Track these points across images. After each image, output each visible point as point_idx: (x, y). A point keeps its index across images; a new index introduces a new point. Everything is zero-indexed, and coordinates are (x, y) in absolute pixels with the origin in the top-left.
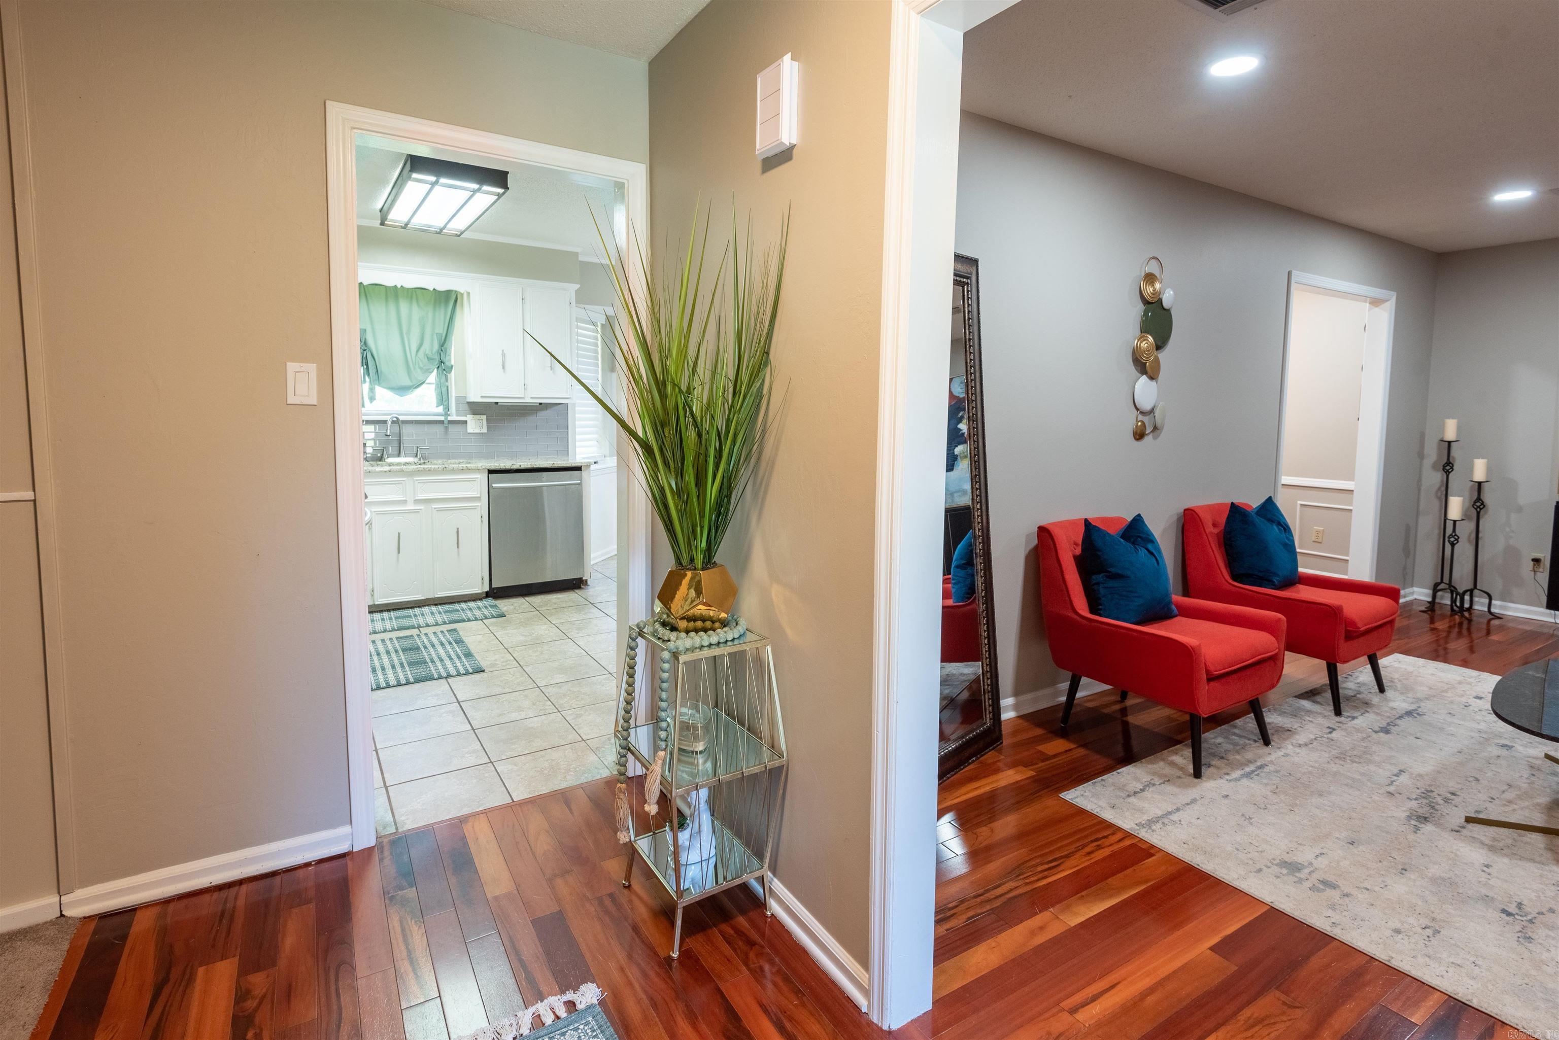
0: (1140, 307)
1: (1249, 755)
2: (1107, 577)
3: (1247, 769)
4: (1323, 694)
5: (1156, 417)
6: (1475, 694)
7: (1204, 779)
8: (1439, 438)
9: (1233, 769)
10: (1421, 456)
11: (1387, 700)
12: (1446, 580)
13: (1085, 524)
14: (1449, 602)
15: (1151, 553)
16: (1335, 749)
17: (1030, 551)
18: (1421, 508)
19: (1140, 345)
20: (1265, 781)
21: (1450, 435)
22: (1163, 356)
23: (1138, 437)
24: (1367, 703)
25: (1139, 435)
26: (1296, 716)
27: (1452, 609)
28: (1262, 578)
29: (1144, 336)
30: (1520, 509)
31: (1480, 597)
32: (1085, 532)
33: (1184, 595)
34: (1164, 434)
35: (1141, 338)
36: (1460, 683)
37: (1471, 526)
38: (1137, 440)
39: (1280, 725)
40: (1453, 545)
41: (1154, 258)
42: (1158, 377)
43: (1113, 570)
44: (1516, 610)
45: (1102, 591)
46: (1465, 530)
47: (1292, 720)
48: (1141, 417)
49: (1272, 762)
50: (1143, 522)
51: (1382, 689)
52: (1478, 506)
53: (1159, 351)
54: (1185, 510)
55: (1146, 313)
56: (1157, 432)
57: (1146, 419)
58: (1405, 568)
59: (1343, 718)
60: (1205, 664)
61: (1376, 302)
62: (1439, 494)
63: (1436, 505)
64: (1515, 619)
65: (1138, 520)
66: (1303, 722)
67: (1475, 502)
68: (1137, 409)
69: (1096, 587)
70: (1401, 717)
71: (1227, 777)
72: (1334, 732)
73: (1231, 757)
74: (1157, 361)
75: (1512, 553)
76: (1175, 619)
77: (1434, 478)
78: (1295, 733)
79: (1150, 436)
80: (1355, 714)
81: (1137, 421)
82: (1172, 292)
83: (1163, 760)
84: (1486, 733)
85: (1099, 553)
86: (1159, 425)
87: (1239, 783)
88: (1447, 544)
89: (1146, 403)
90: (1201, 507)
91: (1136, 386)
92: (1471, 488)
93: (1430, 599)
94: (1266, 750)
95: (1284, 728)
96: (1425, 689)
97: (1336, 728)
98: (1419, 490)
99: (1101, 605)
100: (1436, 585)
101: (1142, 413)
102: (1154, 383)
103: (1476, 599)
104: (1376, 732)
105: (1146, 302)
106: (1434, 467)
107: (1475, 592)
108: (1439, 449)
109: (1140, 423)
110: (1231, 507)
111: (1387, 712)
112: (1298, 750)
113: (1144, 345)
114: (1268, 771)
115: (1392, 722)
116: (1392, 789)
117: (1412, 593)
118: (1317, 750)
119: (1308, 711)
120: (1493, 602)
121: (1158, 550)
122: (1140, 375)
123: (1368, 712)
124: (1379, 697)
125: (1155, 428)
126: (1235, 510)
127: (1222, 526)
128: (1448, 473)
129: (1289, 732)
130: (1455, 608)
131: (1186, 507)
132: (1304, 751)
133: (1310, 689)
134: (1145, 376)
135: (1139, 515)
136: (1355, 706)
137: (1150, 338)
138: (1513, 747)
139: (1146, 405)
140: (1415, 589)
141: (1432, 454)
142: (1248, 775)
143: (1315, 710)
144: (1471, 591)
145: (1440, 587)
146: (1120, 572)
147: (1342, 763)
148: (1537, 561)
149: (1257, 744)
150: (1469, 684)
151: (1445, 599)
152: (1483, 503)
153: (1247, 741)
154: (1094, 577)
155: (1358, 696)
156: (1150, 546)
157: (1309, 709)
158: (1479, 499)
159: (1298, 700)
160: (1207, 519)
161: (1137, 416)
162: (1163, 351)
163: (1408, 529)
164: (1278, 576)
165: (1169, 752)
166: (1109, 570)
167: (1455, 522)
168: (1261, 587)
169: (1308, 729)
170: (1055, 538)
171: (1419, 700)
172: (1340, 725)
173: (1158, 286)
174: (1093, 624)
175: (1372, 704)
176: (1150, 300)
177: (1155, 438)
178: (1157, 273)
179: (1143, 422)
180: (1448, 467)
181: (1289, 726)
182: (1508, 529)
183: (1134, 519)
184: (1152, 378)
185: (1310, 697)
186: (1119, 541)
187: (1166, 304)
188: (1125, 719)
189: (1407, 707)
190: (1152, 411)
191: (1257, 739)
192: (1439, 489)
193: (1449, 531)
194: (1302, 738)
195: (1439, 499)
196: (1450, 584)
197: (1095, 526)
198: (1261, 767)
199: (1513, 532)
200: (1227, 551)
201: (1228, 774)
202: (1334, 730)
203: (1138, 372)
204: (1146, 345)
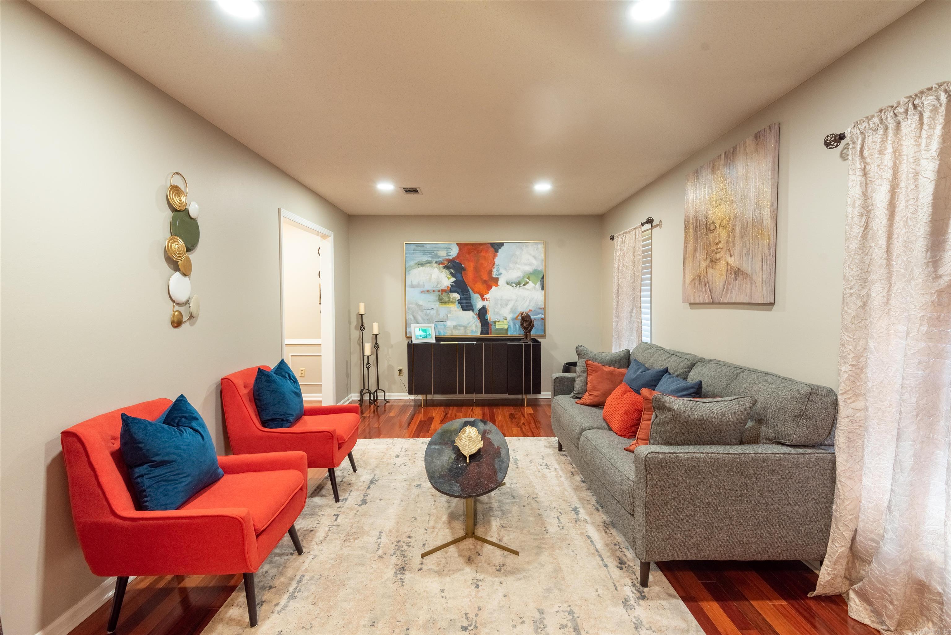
0: (169, 214)
1: (290, 572)
2: (151, 466)
3: (291, 589)
4: (326, 487)
5: (191, 307)
6: (395, 455)
7: (259, 623)
8: (357, 312)
9: (280, 596)
10: (350, 323)
11: (359, 477)
12: (366, 387)
13: (122, 418)
14: (368, 398)
15: (196, 431)
16: (342, 534)
17: (54, 461)
18: (352, 350)
19: (171, 246)
20: (306, 594)
21: (362, 311)
22: (193, 256)
23: (175, 325)
24: (350, 484)
25: (177, 323)
26: (313, 515)
27: (370, 403)
28: (282, 420)
29: (174, 238)
30: (392, 346)
31: (380, 393)
32: (123, 426)
33: (227, 453)
34: (199, 322)
35: (171, 239)
36: (387, 449)
37: (374, 357)
38: (175, 327)
39: (305, 529)
40: (368, 368)
41: (178, 174)
42: (190, 274)
43: (157, 459)
44: (395, 396)
45: (147, 482)
46: (372, 359)
47: (312, 519)
48: (177, 308)
49: (307, 570)
50: (186, 401)
51: (355, 470)
52: (376, 347)
53: (188, 253)
54: (222, 380)
55: (174, 219)
56: (193, 320)
57: (182, 309)
58: (347, 385)
59: (340, 502)
60: (254, 525)
61: (324, 237)
62: (359, 342)
63: (358, 348)
64: (395, 401)
65: (181, 401)
66: (319, 518)
67: (375, 345)
68: (174, 301)
69: (139, 480)
70: (369, 488)
71: (278, 608)
72: (339, 517)
73: (277, 583)
74: (188, 260)
75: (390, 367)
76: (221, 481)
77: (356, 334)
78: (316, 531)
79: (188, 323)
80: (346, 497)
81: (173, 311)
82: (197, 206)
83: (221, 620)
84: (408, 480)
85: (141, 445)
86: (194, 314)
87: (288, 609)
88: (365, 368)
89: (181, 295)
90: (233, 375)
91: (171, 281)
92: (372, 338)
93: (359, 399)
94: (301, 558)
95: (308, 530)
96: (374, 460)
97: (338, 513)
98: (350, 341)
99: (146, 496)
100: (362, 391)
101: (177, 304)
102: (186, 279)
103: (378, 394)
104: (360, 505)
105: (174, 210)
106: (356, 328)
107: (378, 391)
108: (357, 319)
109: (176, 313)
110: (258, 372)
111: (361, 486)
112: (321, 547)
113: (175, 246)
114: (306, 581)
115: (365, 493)
116: (380, 552)
117: (351, 397)
118: (332, 540)
119: (320, 506)
120: (386, 394)
121: (203, 426)
122: (174, 272)
123: (352, 491)
124: (354, 476)
125: (191, 317)
126: (262, 373)
127: (251, 386)
128: (362, 330)
129: (312, 533)
130: (371, 401)
131: (222, 377)
132: (324, 546)
133: (316, 486)
134: (178, 272)
135: (182, 396)
136: (344, 489)
137: (181, 242)
138: (421, 484)
139: (182, 298)
140: (352, 394)
141: (354, 322)
142: (292, 597)
143: (323, 503)
144: (376, 391)
145: (364, 392)
146: (166, 458)
147: (349, 544)
148: (400, 370)
149: (294, 556)
150: (391, 448)
151: (366, 397)
152: (378, 345)
153: (286, 558)
154: (137, 470)
155: (344, 479)
156: (194, 424)
157: (320, 504)
158: (376, 343)
159: (312, 498)
160: (239, 383)
161: (174, 307)
162: (194, 252)
163: (347, 362)
164: (292, 415)
165: (225, 607)
166: (153, 459)
167: (368, 356)
168: (282, 427)
169: (323, 523)
170: (85, 441)
171: (373, 470)
172: (340, 509)
173: (184, 199)
174: (137, 523)
175: (352, 483)
176: (178, 208)
177: (192, 325)
178: (182, 187)
179: (180, 313)
180: (362, 328)
181: (310, 526)
182: (388, 357)
183: (177, 401)
184: (185, 275)
185: (318, 493)
186: (162, 428)
187: (192, 213)
188: (181, 585)
189: (369, 478)
190: (187, 302)
191: (293, 552)
192: (359, 339)
193: (366, 362)
194: (320, 535)
195: (359, 345)
196: (368, 389)
197: (134, 419)
198: (300, 581)
199: (390, 358)
200: (256, 404)
201: (277, 605)
202: (338, 515)
203: (172, 269)
204: (177, 246)
